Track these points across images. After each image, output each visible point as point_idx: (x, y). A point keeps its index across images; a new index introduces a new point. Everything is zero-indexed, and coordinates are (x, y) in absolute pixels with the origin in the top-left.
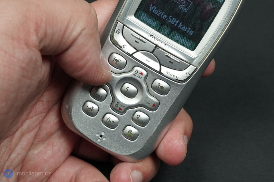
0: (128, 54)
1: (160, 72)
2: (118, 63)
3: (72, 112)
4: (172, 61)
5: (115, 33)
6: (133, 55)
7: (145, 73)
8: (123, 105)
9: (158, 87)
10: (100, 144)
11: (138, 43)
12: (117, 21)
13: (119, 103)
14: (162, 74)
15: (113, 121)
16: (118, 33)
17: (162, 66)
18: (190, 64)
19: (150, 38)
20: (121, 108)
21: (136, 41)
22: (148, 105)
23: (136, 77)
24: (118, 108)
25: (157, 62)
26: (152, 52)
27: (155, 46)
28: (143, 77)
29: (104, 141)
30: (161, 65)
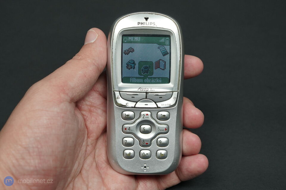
0: (132, 107)
1: (158, 107)
2: (129, 116)
3: (119, 163)
4: (161, 96)
5: (117, 99)
6: (136, 106)
7: (149, 113)
8: (147, 140)
9: (161, 117)
10: (147, 172)
11: (134, 97)
12: (114, 91)
13: (144, 140)
14: (159, 108)
15: (147, 154)
16: (119, 99)
17: (157, 103)
18: (173, 92)
19: (139, 90)
20: (147, 143)
21: (132, 97)
22: (162, 131)
23: (145, 119)
24: (145, 144)
25: (152, 102)
26: (146, 98)
27: (145, 93)
28: (149, 116)
29: (148, 169)
30: (155, 103)
